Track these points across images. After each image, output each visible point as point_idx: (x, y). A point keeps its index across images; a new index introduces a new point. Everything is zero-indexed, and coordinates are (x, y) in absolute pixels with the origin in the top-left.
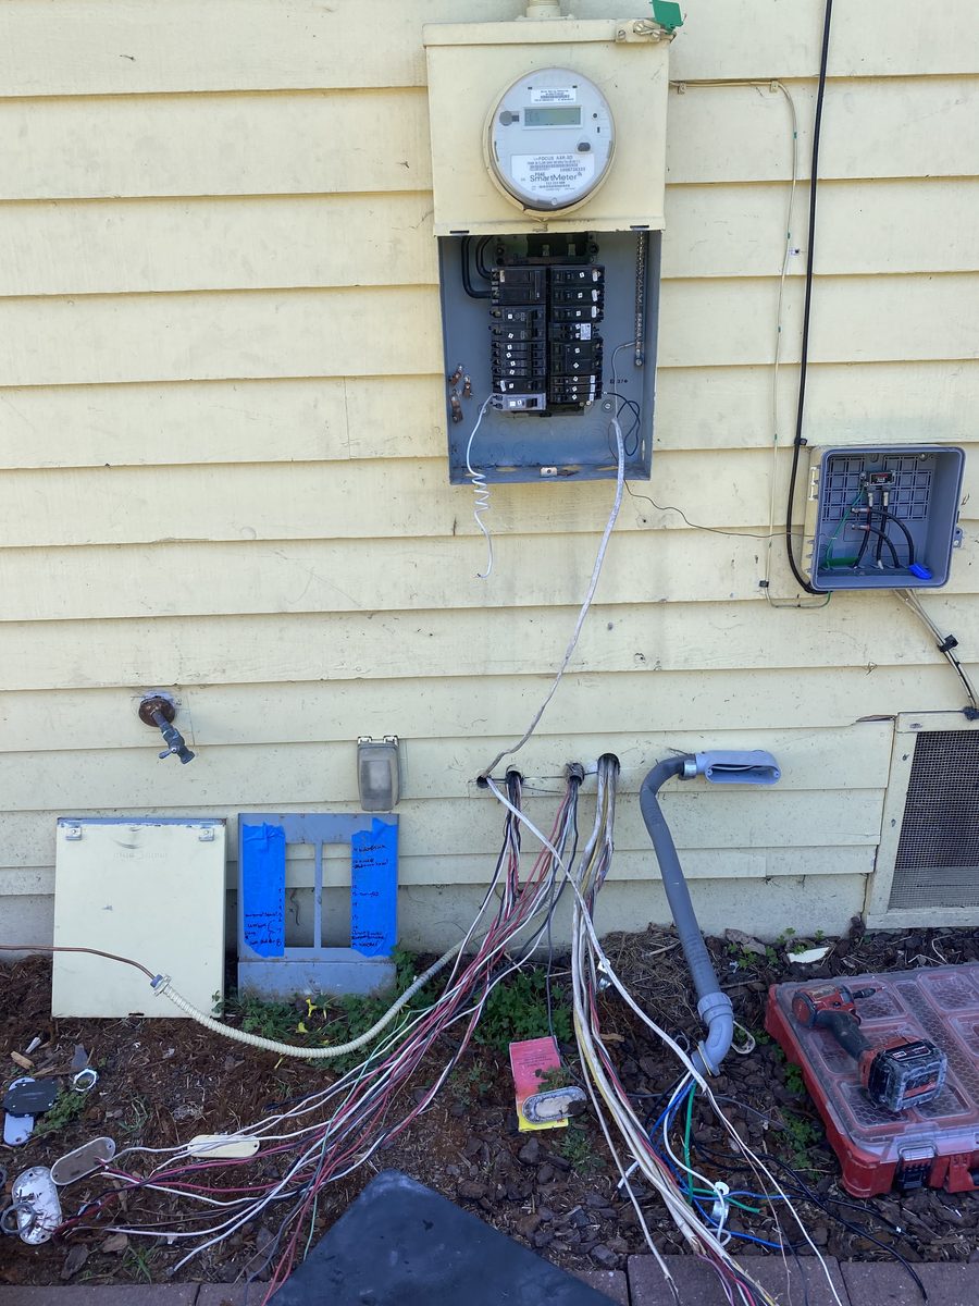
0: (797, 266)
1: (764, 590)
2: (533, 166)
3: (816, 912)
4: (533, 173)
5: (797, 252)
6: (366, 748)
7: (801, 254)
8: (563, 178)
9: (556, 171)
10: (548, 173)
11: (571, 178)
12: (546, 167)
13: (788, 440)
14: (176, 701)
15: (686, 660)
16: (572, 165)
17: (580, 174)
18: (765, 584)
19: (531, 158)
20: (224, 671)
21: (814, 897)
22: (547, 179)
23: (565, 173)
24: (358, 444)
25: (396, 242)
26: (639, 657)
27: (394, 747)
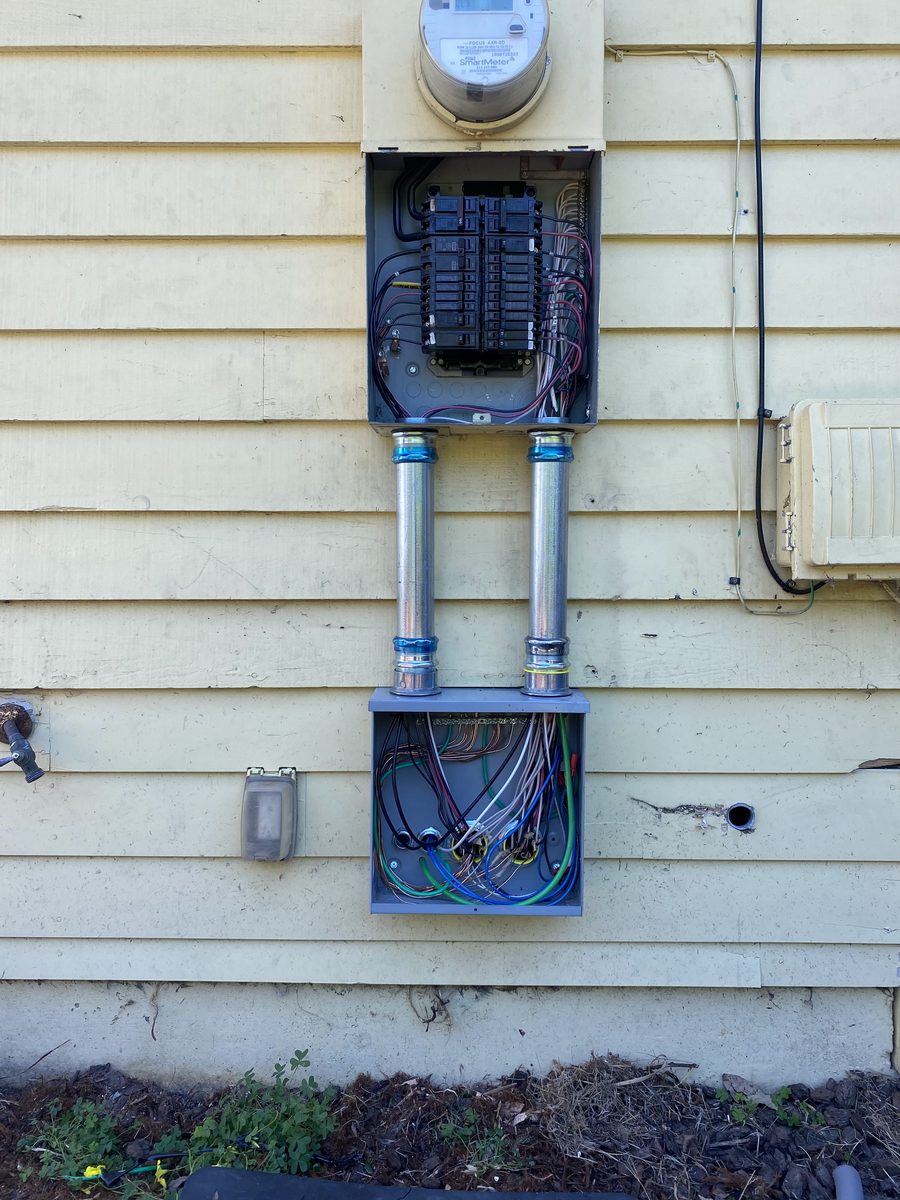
0: (748, 227)
1: (735, 589)
2: (462, 50)
3: (831, 1049)
4: (463, 57)
5: (746, 212)
6: (256, 781)
7: (750, 214)
8: (495, 62)
9: (488, 56)
10: (479, 57)
11: (503, 62)
12: (477, 51)
13: (750, 411)
14: (36, 712)
15: (647, 675)
16: (506, 51)
17: (513, 59)
18: (735, 581)
19: (461, 43)
20: (96, 673)
21: (826, 1025)
22: (477, 63)
23: (497, 58)
24: (273, 404)
25: (327, 195)
26: (591, 669)
27: (292, 781)
